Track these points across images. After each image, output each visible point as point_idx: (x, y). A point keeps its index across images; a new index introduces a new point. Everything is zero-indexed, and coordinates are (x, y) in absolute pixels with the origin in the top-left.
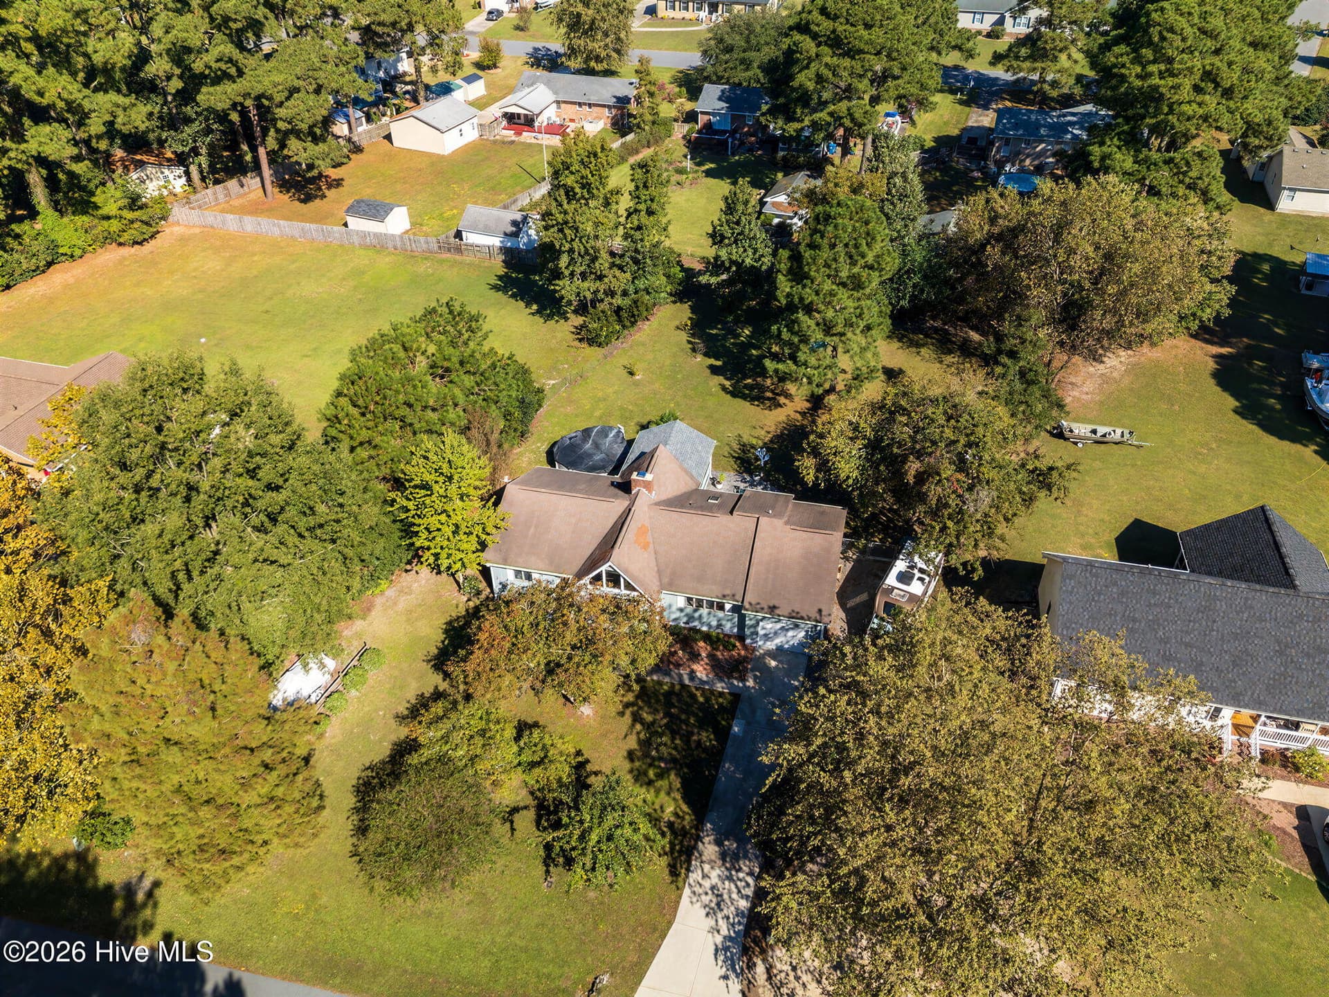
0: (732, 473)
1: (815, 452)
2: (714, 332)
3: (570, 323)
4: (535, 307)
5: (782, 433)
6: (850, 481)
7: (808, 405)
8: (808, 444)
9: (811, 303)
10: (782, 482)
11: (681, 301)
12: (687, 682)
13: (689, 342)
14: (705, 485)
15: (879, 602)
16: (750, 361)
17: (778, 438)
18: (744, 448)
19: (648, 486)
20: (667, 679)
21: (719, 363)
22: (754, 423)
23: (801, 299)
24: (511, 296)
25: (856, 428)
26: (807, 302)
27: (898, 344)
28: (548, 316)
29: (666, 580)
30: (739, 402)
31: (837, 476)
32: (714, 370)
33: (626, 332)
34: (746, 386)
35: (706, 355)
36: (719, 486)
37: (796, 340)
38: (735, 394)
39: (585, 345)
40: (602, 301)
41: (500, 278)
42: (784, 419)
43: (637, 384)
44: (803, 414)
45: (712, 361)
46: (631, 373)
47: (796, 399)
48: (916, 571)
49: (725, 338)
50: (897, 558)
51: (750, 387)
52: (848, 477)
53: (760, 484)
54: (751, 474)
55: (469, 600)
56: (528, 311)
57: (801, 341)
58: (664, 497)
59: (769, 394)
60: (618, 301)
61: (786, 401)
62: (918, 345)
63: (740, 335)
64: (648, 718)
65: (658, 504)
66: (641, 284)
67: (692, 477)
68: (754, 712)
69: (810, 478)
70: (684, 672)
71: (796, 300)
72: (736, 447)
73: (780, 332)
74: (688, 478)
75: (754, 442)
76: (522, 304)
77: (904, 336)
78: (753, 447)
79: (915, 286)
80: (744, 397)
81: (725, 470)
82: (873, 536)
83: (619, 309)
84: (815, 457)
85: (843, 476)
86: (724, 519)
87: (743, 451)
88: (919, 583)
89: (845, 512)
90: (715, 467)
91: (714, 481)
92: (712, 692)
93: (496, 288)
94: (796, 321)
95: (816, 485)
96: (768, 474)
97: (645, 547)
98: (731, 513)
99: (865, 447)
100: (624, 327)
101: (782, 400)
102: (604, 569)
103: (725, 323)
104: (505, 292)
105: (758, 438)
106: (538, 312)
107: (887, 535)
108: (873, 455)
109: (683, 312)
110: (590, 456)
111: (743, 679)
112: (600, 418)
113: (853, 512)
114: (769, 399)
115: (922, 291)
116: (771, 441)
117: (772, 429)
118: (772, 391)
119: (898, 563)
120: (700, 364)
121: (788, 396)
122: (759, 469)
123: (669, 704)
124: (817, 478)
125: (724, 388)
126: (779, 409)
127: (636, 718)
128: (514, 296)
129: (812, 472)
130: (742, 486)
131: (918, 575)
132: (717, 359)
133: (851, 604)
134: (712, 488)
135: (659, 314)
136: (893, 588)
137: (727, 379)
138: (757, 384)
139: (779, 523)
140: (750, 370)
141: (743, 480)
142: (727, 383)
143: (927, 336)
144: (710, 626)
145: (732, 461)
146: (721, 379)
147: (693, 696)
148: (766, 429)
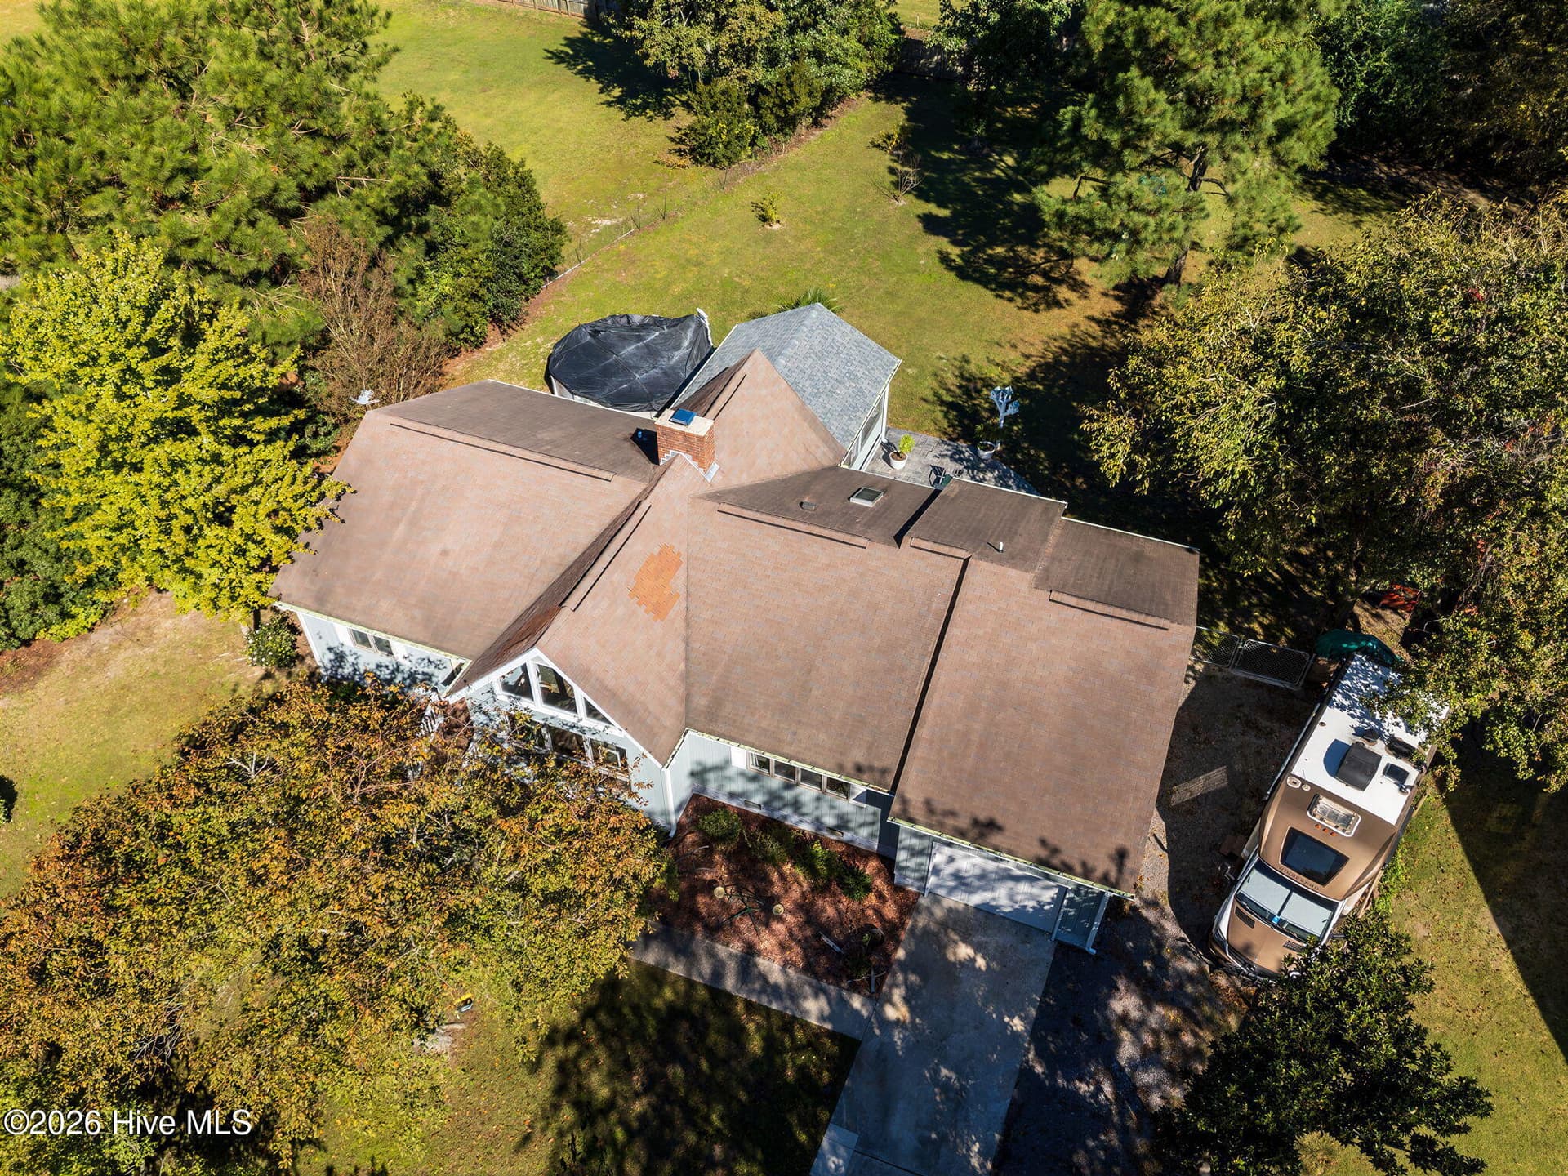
0: (934, 439)
1: (1137, 401)
2: (946, 156)
3: (672, 122)
4: (617, 92)
5: (1057, 360)
6: (1224, 485)
7: (1117, 307)
8: (1122, 379)
9: (1165, 43)
10: (1043, 469)
11: (890, 99)
12: (730, 983)
13: (892, 171)
14: (864, 458)
15: (1274, 826)
16: (1008, 213)
17: (1048, 370)
18: (972, 385)
19: (699, 449)
20: (677, 969)
21: (944, 213)
22: (997, 335)
23: (1142, 34)
24: (580, 72)
25: (1262, 344)
26: (1154, 40)
27: (1314, 205)
28: (636, 108)
29: (701, 702)
30: (973, 292)
31: (1190, 467)
32: (931, 224)
33: (764, 141)
34: (991, 260)
35: (922, 194)
36: (898, 465)
37: (1115, 138)
38: (963, 274)
39: (687, 161)
40: (726, 71)
41: (570, 42)
42: (1065, 331)
43: (769, 239)
44: (1104, 324)
45: (932, 208)
46: (765, 219)
47: (1094, 294)
48: (1379, 747)
49: (963, 167)
50: (1325, 700)
51: (1001, 263)
52: (1219, 474)
53: (991, 467)
54: (974, 444)
55: (268, 676)
56: (604, 97)
57: (1126, 143)
58: (743, 479)
59: (1038, 280)
60: (759, 73)
61: (1072, 296)
62: (1357, 208)
63: (994, 165)
64: (599, 1086)
65: (717, 496)
66: (805, 41)
67: (828, 439)
68: (886, 1110)
69: (1114, 468)
70: (729, 950)
71: (1129, 37)
72: (952, 381)
73: (1078, 121)
74: (812, 436)
75: (993, 373)
76: (594, 85)
77: (1326, 190)
78: (989, 384)
79: (1371, 78)
80: (984, 281)
81: (917, 427)
82: (1249, 618)
83: (760, 89)
84: (1136, 414)
85: (1207, 469)
86: (879, 553)
87: (966, 391)
88: (1390, 784)
89: (1194, 561)
90: (893, 423)
91: (889, 452)
92: (789, 1023)
93: (558, 57)
94: (1125, 90)
95: (1127, 483)
96: (1012, 446)
97: (659, 611)
98: (898, 539)
99: (1277, 396)
100: (766, 130)
101: (1063, 293)
102: (532, 658)
103: (966, 143)
104: (570, 66)
105: (1003, 366)
106: (620, 101)
107: (1282, 619)
108: (1297, 419)
109: (893, 117)
110: (626, 369)
111: (878, 998)
112: (681, 298)
113: (1213, 559)
114: (1036, 288)
115: (1388, 85)
116: (1032, 376)
117: (1036, 350)
118: (1045, 275)
119: (1330, 715)
120: (905, 212)
121: (1078, 286)
122: (993, 433)
123: (664, 1049)
124: (1132, 466)
125: (945, 259)
126: (1056, 312)
127: (567, 1080)
128: (586, 73)
129: (1123, 449)
130: (950, 467)
131: (1388, 759)
132: (941, 205)
133: (1183, 793)
134: (882, 468)
135: (842, 120)
136: (1317, 793)
137: (955, 243)
138: (1017, 257)
139: (1019, 579)
140: (1004, 229)
141: (956, 456)
142: (954, 252)
143: (1375, 192)
144: (818, 822)
145: (938, 412)
146: (943, 243)
147: (737, 1033)
148: (1022, 348)
